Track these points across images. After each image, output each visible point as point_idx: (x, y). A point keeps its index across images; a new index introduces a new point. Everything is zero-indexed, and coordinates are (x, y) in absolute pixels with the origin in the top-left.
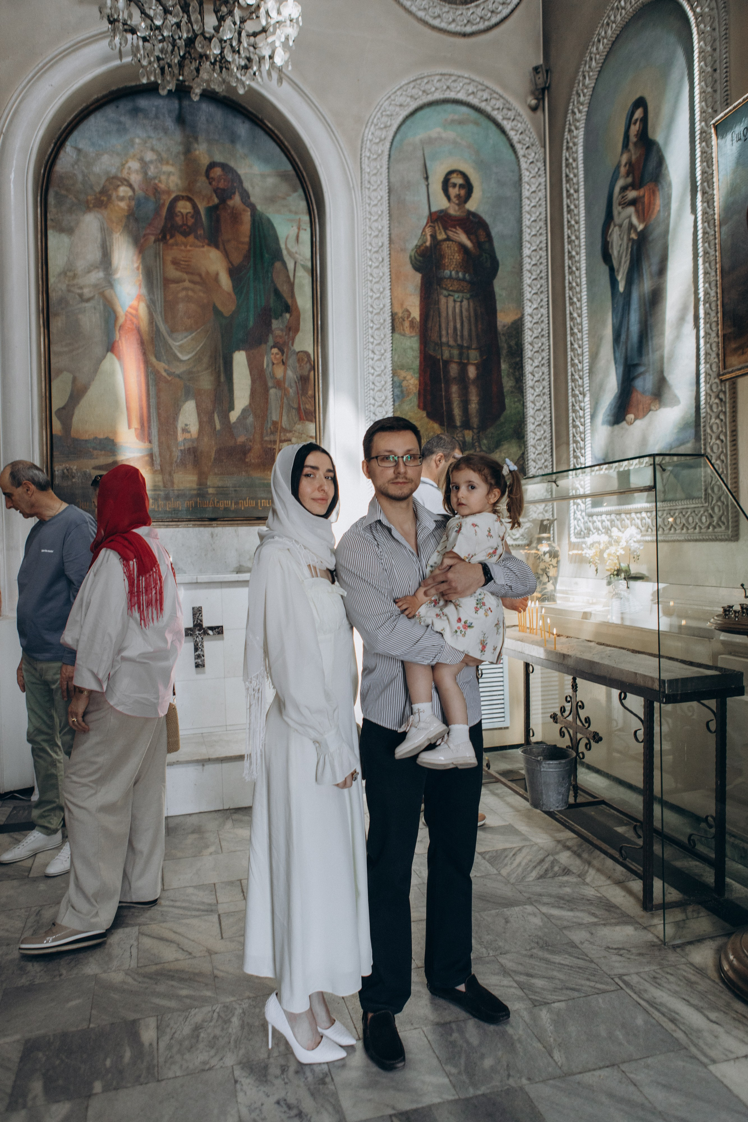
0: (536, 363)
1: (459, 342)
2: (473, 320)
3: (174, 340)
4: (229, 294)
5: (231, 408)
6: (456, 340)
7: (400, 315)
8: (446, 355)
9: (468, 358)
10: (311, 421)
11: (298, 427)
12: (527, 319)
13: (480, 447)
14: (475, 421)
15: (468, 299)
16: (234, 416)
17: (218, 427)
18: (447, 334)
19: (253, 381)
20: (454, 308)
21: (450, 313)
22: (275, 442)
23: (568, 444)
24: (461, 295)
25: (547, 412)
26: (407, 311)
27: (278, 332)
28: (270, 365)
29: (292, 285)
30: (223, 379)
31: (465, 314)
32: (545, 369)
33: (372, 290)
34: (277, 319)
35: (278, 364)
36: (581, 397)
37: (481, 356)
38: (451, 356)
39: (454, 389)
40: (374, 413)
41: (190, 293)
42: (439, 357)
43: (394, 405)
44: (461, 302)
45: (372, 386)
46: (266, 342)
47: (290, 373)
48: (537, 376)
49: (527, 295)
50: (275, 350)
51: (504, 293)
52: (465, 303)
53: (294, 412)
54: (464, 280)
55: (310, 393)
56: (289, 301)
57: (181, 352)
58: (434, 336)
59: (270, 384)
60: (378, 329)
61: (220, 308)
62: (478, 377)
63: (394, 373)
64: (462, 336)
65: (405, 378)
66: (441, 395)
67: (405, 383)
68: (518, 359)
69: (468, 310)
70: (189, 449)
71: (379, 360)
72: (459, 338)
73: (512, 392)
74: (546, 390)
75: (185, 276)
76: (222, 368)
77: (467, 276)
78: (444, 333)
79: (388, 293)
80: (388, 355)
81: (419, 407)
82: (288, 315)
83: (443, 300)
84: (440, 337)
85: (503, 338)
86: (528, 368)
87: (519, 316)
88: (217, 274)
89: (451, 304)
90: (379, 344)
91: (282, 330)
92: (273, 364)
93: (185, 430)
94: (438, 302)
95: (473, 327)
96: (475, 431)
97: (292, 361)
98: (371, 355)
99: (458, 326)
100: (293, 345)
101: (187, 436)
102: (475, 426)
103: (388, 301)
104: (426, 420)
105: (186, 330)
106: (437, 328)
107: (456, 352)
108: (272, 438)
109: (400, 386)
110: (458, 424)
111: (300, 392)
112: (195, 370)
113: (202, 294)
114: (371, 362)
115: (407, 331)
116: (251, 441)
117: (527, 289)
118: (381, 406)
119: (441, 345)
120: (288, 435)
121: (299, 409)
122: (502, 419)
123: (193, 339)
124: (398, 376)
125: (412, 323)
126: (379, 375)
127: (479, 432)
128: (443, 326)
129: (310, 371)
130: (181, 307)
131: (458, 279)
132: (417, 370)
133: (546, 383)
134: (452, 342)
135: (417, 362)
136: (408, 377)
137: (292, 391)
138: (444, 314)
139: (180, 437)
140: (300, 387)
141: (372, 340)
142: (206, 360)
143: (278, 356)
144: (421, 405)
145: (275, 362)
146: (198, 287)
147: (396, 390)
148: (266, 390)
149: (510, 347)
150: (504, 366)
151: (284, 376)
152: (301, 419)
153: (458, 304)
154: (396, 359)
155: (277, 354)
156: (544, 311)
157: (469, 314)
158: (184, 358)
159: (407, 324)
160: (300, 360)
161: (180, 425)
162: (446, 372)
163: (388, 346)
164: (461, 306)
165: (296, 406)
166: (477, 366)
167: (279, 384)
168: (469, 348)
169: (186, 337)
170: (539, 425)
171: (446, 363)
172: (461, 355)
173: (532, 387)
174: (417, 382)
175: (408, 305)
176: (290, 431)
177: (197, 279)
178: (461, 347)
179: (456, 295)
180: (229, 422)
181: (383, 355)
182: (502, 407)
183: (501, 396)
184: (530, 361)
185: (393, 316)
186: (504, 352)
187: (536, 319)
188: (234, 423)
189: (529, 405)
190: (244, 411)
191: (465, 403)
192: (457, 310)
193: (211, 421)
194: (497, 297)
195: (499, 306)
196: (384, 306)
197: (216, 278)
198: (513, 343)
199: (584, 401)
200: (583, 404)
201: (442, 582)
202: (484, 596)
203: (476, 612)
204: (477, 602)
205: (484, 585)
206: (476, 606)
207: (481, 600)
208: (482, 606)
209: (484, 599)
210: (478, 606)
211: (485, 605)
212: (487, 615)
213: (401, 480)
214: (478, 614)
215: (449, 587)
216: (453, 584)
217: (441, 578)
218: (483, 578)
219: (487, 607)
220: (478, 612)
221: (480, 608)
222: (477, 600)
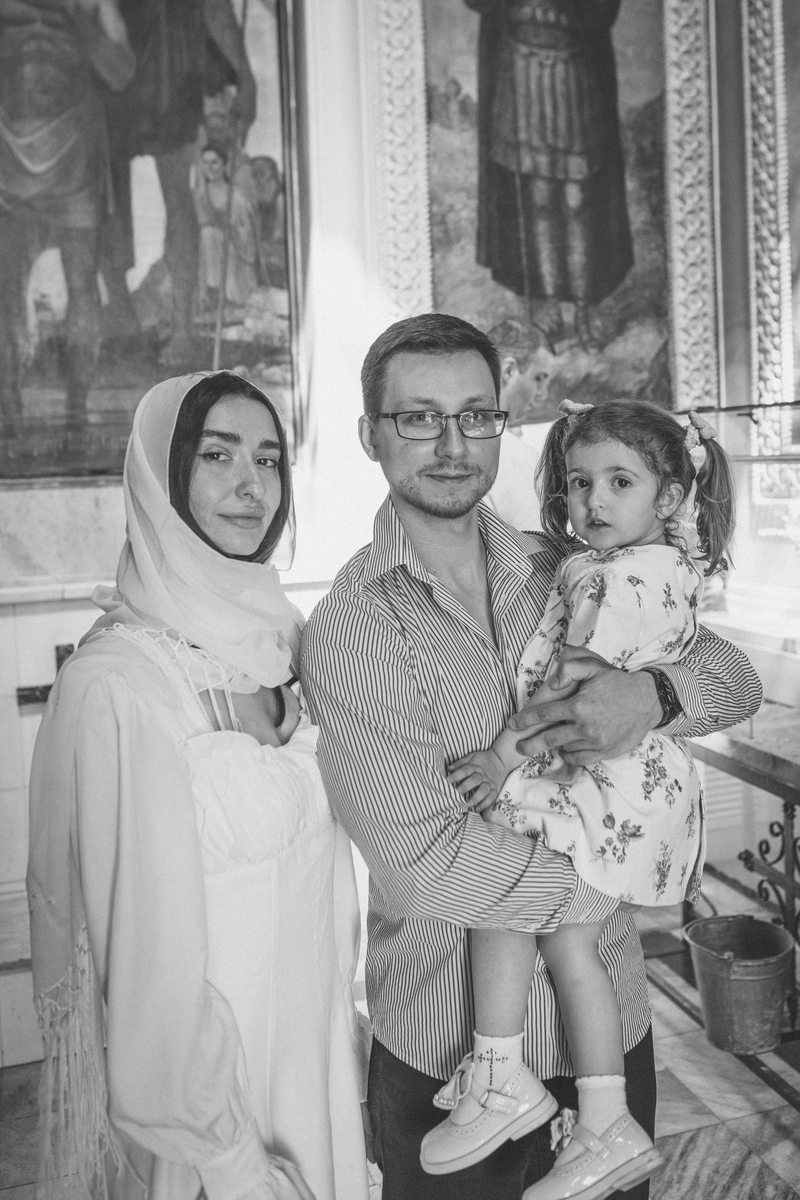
0: (688, 179)
1: (550, 140)
2: (574, 99)
3: (17, 134)
4: (119, 47)
5: (130, 262)
6: (543, 138)
7: (442, 90)
8: (527, 164)
9: (566, 171)
10: (280, 286)
11: (257, 298)
12: (672, 98)
13: (588, 331)
14: (580, 285)
15: (566, 62)
16: (135, 278)
17: (105, 299)
18: (529, 126)
19: (170, 214)
20: (540, 78)
21: (533, 86)
22: (213, 327)
23: (747, 327)
24: (552, 53)
25: (708, 268)
26: (455, 83)
27: (215, 122)
28: (202, 182)
29: (239, 33)
30: (111, 209)
31: (560, 88)
32: (704, 190)
33: (389, 43)
34: (212, 94)
35: (216, 181)
36: (772, 242)
37: (590, 166)
38: (536, 167)
39: (542, 227)
40: (396, 273)
41: (46, 45)
42: (514, 168)
43: (432, 256)
44: (553, 66)
45: (392, 223)
46: (193, 138)
47: (239, 198)
48: (690, 203)
49: (672, 55)
50: (211, 155)
51: (630, 51)
52: (560, 69)
53: (248, 271)
54: (556, 25)
55: (278, 234)
56: (235, 63)
57: (30, 157)
58: (505, 130)
59: (202, 218)
60: (402, 116)
61: (105, 74)
62: (585, 204)
63: (433, 198)
64: (555, 130)
65: (451, 208)
66: (518, 240)
67: (451, 217)
68: (656, 172)
69: (566, 82)
70: (50, 341)
71: (405, 173)
72: (549, 134)
73: (645, 232)
74: (706, 229)
75: (35, 13)
76: (110, 189)
77: (564, 19)
78: (522, 123)
79: (419, 48)
80: (421, 164)
81: (478, 260)
82: (232, 90)
83: (520, 64)
84: (515, 130)
85: (629, 134)
86: (674, 189)
87: (657, 93)
88: (96, 10)
89: (534, 71)
90: (404, 144)
91: (222, 116)
92: (207, 180)
93: (41, 306)
94: (510, 66)
95: (575, 113)
96: (581, 303)
97: (243, 174)
98: (390, 165)
99: (549, 110)
100: (243, 144)
101: (47, 316)
102: (580, 294)
103: (419, 65)
104: (491, 284)
105: (39, 115)
106: (509, 116)
107: (543, 160)
108: (208, 318)
109: (443, 222)
110: (549, 290)
111: (259, 233)
112: (58, 191)
113: (67, 48)
114: (389, 178)
115: (456, 119)
116: (167, 325)
117: (671, 44)
118: (408, 259)
119: (516, 146)
120: (238, 313)
123: (52, 133)
124: (440, 204)
125: (464, 106)
126: (404, 202)
127: (586, 306)
128: (521, 111)
129: (276, 194)
130: (29, 70)
131: (547, 25)
132: (474, 192)
133: (705, 216)
134: (536, 141)
135: (474, 178)
136: (458, 206)
137: (244, 232)
138: (521, 89)
139: (32, 318)
140: (258, 222)
141: (390, 136)
142: (79, 172)
143: (216, 167)
144: (483, 257)
145: (211, 176)
146: (61, 34)
147: (436, 230)
148: (195, 229)
149: (641, 149)
150: (631, 185)
151: (229, 204)
153: (547, 72)
154: (435, 170)
155: (214, 162)
156: (701, 84)
157: (568, 90)
158: (38, 168)
159: (454, 107)
160: (257, 174)
161: (31, 298)
162: (528, 196)
163: (420, 147)
164: (553, 75)
165: (251, 259)
166: (584, 185)
167: (219, 219)
168: (568, 152)
169: (39, 128)
170: (694, 292)
171: (528, 179)
172: (553, 164)
173: (682, 224)
174: (474, 215)
175: (455, 71)
176: (242, 306)
177: (58, 17)
178: (553, 151)
179: (543, 53)
180: (125, 288)
181: (410, 164)
182: (629, 261)
183: (625, 240)
184: (677, 176)
185: (430, 92)
186: (631, 159)
187: (687, 99)
188: (137, 292)
189: (676, 255)
190: (155, 269)
191: (561, 253)
192: (547, 82)
193: (91, 287)
194: (618, 58)
195: (621, 76)
196: (413, 72)
197: (95, 16)
198: (646, 143)
199: (777, 249)
200: (775, 255)
201: (562, 723)
202: (661, 751)
203: (648, 795)
204: (648, 769)
205: (660, 726)
206: (645, 779)
207: (654, 761)
208: (658, 779)
209: (662, 759)
210: (651, 780)
211: (665, 775)
212: (672, 801)
213: (452, 472)
214: (650, 800)
215: (580, 737)
216: (591, 731)
217: (558, 713)
218: (658, 710)
219: (669, 781)
220: (652, 795)
221: (654, 785)
222: (647, 765)
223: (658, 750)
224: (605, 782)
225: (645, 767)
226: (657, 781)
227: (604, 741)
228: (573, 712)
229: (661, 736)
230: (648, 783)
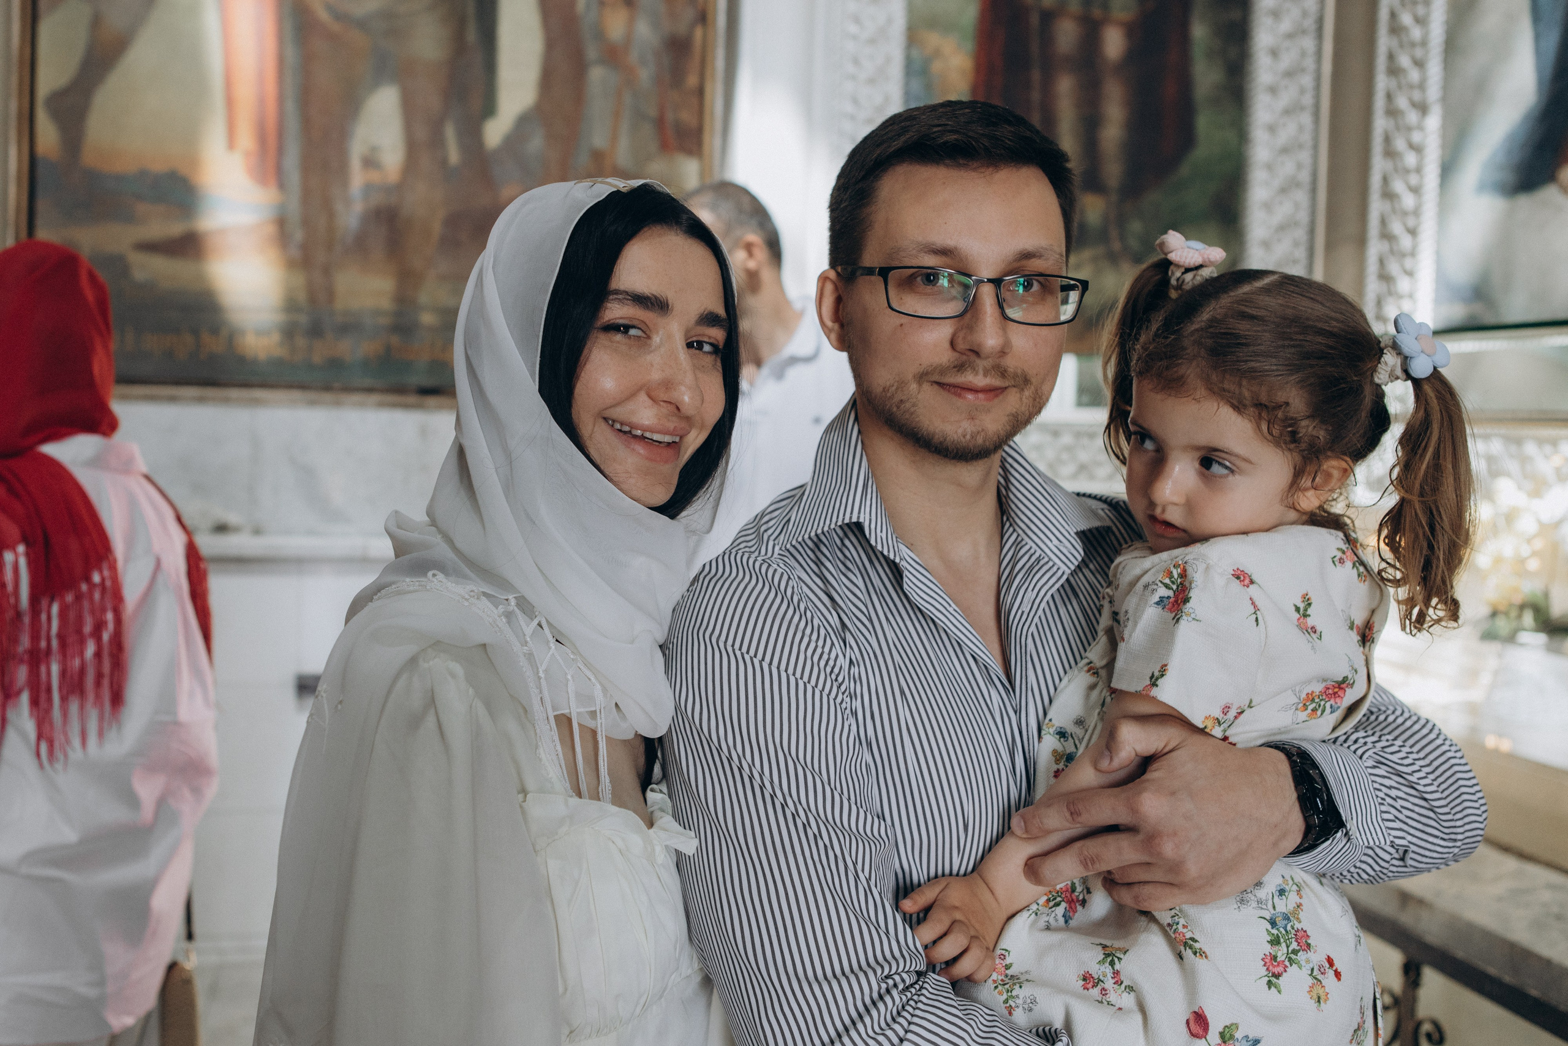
0: (1286, 26)
5: (489, 108)
9: (1105, 7)
10: (692, 154)
13: (1122, 238)
14: (1113, 171)
16: (495, 131)
17: (454, 157)
19: (550, 45)
25: (1305, 156)
28: (595, 5)
30: (472, 35)
32: (1308, 43)
35: (613, 4)
36: (1412, 116)
37: (1142, 1)
39: (1065, 86)
42: (1030, 1)
47: (642, 28)
48: (1286, 61)
53: (648, 129)
55: (692, 80)
59: (592, 52)
62: (1129, 56)
63: (912, 39)
65: (937, 53)
66: (1030, 102)
67: (937, 66)
70: (377, 210)
73: (1216, 99)
74: (1307, 100)
76: (470, 9)
86: (1263, 39)
92: (602, 3)
93: (370, 162)
96: (1113, 197)
101: (375, 176)
102: (1112, 184)
109: (926, 71)
111: (666, 78)
112: (401, 9)
121: (660, 123)
122: (1185, 170)
124: (922, 47)
126: (872, 41)
127: (1121, 202)
129: (693, 25)
132: (970, 34)
133: (1307, 80)
135: (972, 14)
136: (948, 50)
137: (645, 75)
139: (358, 178)
140: (666, 66)
145: (608, 1)
147: (914, 83)
148: (579, 68)
150: (1198, 31)
151: (629, 36)
152: (665, 147)
161: (357, 150)
162: (1047, 40)
165: (653, 112)
166: (1131, 30)
167: (613, 56)
170: (1282, 190)
171: (1049, 18)
173: (1273, 90)
174: (969, 64)
180: (482, 145)
182: (1187, 139)
183: (1186, 109)
184: (1269, 21)
188: (496, 150)
190: (523, 121)
191: (1091, 123)
193: (437, 141)
199: (1420, 128)
200: (1416, 137)
201: (1113, 829)
202: (1298, 901)
203: (1274, 980)
204: (1275, 931)
205: (1299, 851)
206: (1268, 949)
207: (1287, 918)
208: (1295, 952)
209: (1302, 915)
210: (1281, 952)
211: (1309, 945)
212: (1323, 997)
213: (980, 380)
214: (1279, 992)
215: (1145, 858)
216: (1168, 849)
217: (1105, 811)
218: (1295, 824)
219: (1316, 958)
220: (1281, 981)
221: (1287, 963)
222: (1273, 923)
223: (1293, 898)
224: (1191, 947)
225: (1269, 927)
226: (1293, 956)
227: (1193, 869)
228: (1134, 811)
229: (1299, 871)
230: (1274, 958)
